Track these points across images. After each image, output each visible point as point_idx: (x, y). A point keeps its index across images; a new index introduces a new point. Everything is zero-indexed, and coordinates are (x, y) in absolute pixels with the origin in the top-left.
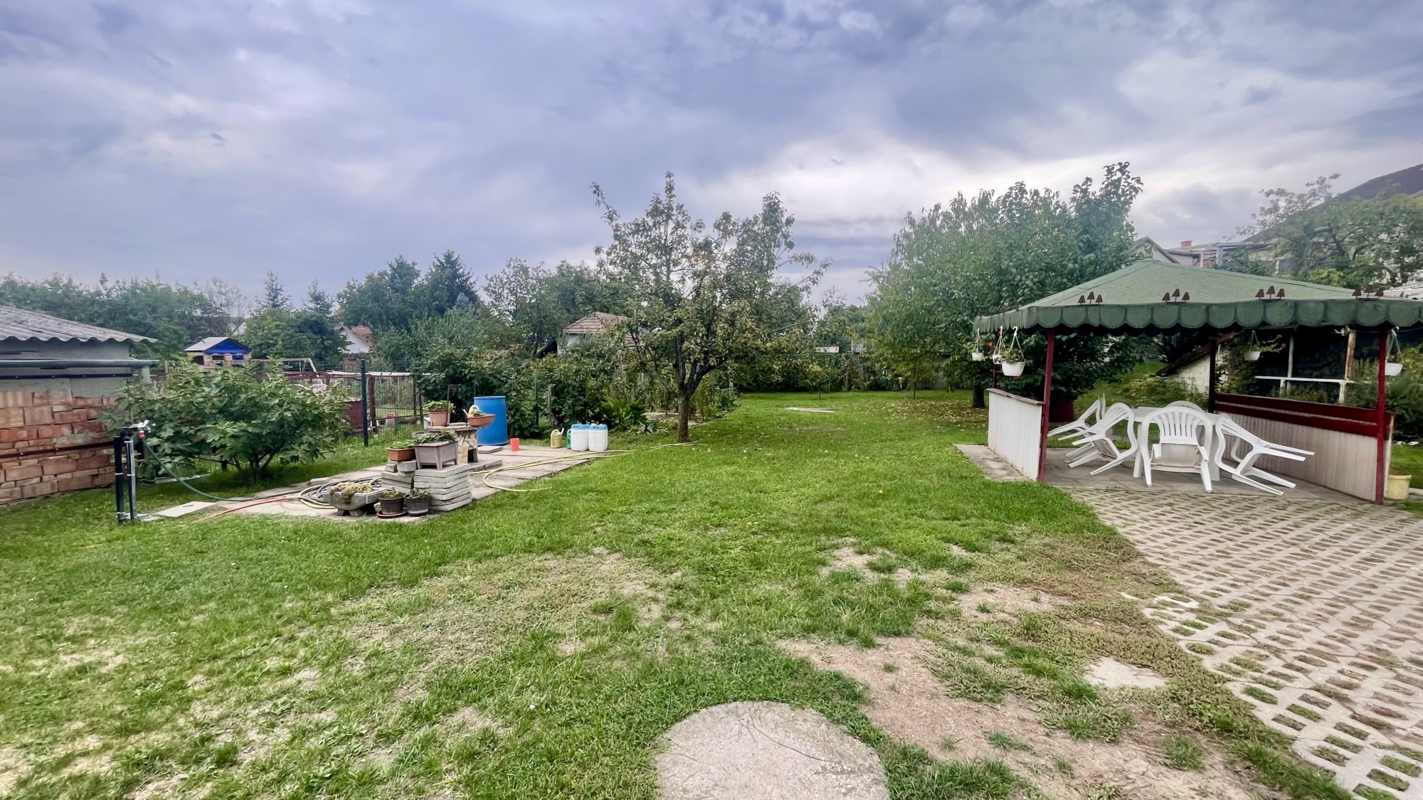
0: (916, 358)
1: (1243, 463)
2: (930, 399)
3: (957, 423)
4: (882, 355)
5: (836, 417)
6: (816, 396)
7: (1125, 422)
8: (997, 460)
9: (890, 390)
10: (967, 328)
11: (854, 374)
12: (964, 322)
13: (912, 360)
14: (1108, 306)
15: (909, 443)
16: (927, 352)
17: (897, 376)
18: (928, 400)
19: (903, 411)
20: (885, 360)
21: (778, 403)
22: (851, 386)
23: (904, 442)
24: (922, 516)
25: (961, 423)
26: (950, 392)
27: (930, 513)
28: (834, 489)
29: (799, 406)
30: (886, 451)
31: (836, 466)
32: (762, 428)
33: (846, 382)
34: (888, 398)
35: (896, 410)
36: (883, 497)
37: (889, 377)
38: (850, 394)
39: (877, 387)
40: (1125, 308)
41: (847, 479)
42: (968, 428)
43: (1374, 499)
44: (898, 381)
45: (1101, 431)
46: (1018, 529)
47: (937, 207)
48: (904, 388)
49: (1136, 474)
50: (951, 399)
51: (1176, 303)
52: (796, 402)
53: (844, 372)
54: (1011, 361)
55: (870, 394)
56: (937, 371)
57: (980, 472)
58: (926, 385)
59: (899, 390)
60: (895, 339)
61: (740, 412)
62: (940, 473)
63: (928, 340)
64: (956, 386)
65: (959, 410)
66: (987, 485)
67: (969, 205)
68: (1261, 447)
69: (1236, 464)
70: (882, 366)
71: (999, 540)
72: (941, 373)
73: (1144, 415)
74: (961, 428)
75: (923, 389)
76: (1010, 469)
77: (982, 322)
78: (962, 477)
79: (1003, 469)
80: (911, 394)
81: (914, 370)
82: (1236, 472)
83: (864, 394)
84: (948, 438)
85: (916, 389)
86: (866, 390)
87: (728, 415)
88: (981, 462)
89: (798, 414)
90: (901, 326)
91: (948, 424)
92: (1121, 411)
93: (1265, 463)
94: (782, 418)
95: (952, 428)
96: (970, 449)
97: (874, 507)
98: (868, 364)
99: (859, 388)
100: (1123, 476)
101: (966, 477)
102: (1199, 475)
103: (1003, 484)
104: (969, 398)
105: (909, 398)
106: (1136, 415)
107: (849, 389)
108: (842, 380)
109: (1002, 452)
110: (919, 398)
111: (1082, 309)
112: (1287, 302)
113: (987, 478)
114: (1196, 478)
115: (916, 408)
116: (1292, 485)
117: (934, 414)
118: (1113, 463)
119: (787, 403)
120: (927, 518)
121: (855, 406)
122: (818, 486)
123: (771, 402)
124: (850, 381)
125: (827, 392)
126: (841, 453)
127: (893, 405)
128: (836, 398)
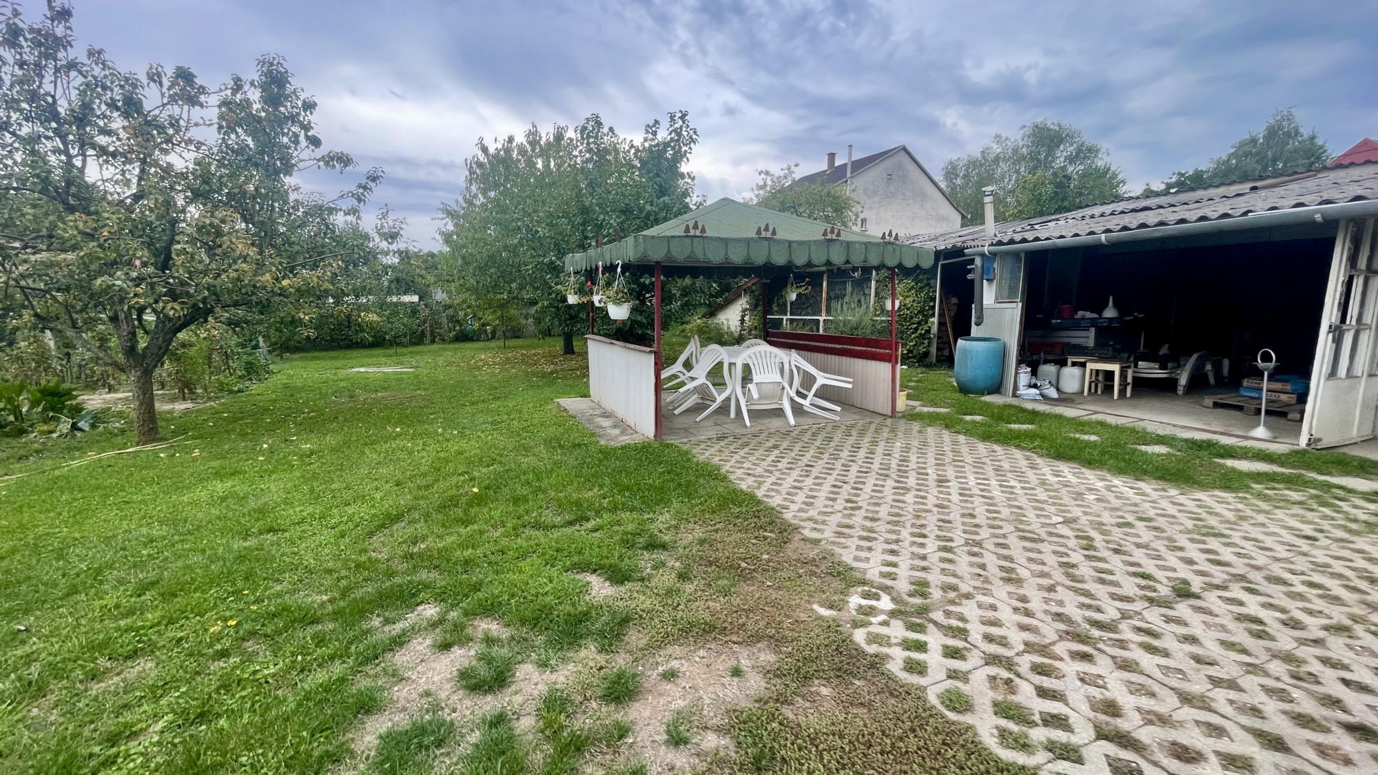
0: (503, 306)
1: (811, 395)
2: (521, 347)
3: (552, 373)
4: (464, 302)
5: (417, 376)
6: (392, 351)
7: (720, 364)
8: (606, 415)
9: (478, 340)
10: (556, 270)
11: (436, 324)
12: (552, 263)
13: (499, 307)
14: (711, 238)
15: (505, 403)
16: (514, 298)
17: (484, 325)
18: (519, 349)
19: (495, 363)
20: (469, 307)
21: (339, 363)
22: (435, 337)
23: (499, 403)
24: (537, 526)
25: (556, 372)
26: (541, 341)
27: (549, 517)
28: (405, 500)
29: (369, 365)
30: (480, 418)
31: (410, 453)
32: (306, 403)
33: (428, 334)
34: (477, 349)
35: (486, 363)
36: (479, 500)
37: (476, 325)
38: (435, 347)
39: (464, 337)
40: (725, 241)
41: (424, 475)
42: (564, 378)
43: (890, 414)
44: (486, 331)
45: (700, 374)
46: (662, 521)
47: (511, 139)
48: (493, 337)
49: (733, 415)
50: (541, 346)
51: (766, 239)
52: (365, 360)
53: (425, 322)
54: (617, 302)
55: (457, 345)
56: (526, 318)
57: (593, 435)
58: (516, 333)
59: (488, 340)
60: (478, 282)
61: (277, 380)
62: (548, 442)
63: (514, 285)
64: (548, 333)
65: (551, 358)
66: (607, 453)
67: (544, 139)
68: (822, 379)
69: (804, 397)
70: (466, 315)
71: (646, 548)
72: (530, 320)
73: (737, 354)
74: (557, 378)
75: (512, 338)
76: (621, 425)
77: (575, 261)
78: (574, 446)
79: (615, 427)
80: (501, 343)
81: (501, 318)
82: (806, 403)
83: (451, 346)
84: (547, 392)
85: (506, 338)
86: (450, 342)
87: (255, 387)
88: (589, 420)
89: (365, 376)
90: (483, 269)
91: (544, 375)
92: (715, 353)
93: (825, 393)
94: (343, 384)
95: (549, 379)
96: (571, 403)
97: (465, 522)
98: (451, 311)
99: (443, 340)
100: (722, 417)
101: (579, 445)
102: (781, 409)
103: (622, 448)
104: (558, 345)
105: (499, 348)
106: (730, 356)
107: (433, 342)
108: (423, 331)
109: (610, 404)
110: (509, 347)
111: (688, 241)
112: (842, 242)
113: (602, 442)
114: (779, 413)
115: (508, 359)
116: (839, 409)
117: (527, 364)
118: (714, 406)
119: (352, 362)
120: (546, 528)
121: (440, 361)
122: (378, 496)
123: (329, 363)
124: (432, 332)
125: (406, 346)
126: (419, 429)
127: (483, 356)
128: (417, 353)
